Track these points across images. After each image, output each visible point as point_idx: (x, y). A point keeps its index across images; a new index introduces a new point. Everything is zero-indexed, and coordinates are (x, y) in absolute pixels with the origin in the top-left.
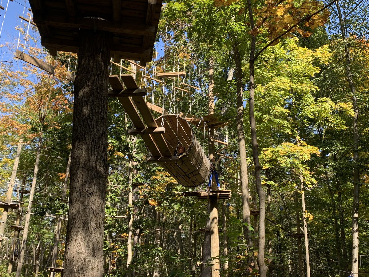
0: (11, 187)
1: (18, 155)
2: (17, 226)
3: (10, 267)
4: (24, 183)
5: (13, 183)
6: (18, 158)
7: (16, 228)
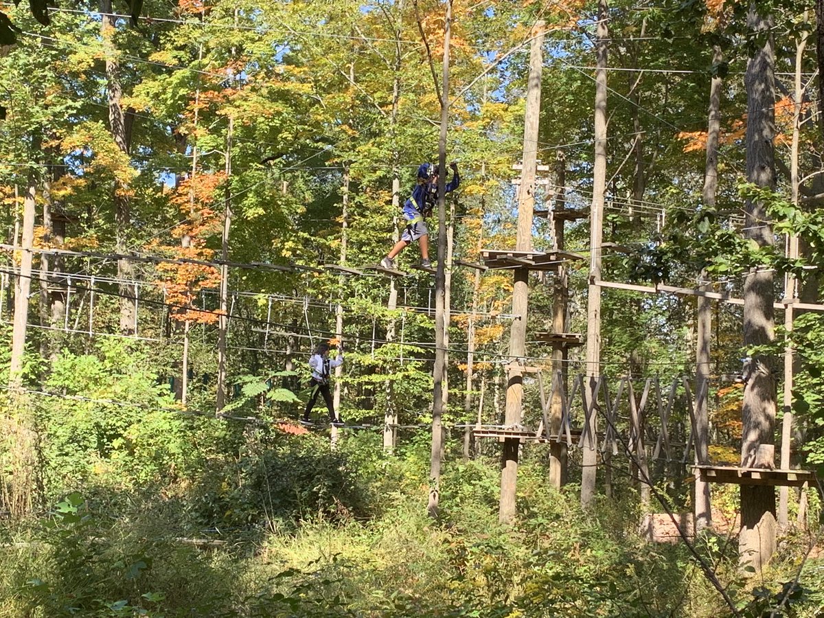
0: (525, 195)
1: (535, 82)
2: (559, 331)
3: (555, 469)
4: (561, 181)
5: (532, 182)
6: (535, 94)
7: (557, 340)
